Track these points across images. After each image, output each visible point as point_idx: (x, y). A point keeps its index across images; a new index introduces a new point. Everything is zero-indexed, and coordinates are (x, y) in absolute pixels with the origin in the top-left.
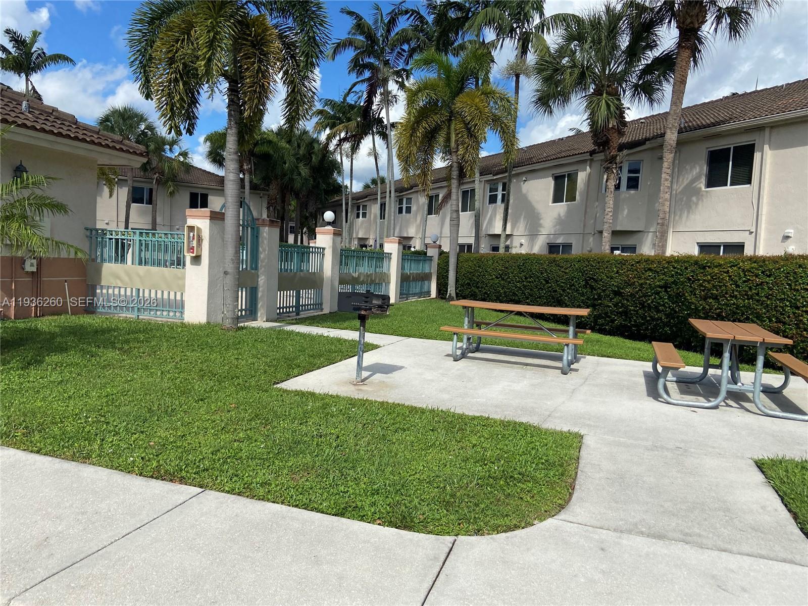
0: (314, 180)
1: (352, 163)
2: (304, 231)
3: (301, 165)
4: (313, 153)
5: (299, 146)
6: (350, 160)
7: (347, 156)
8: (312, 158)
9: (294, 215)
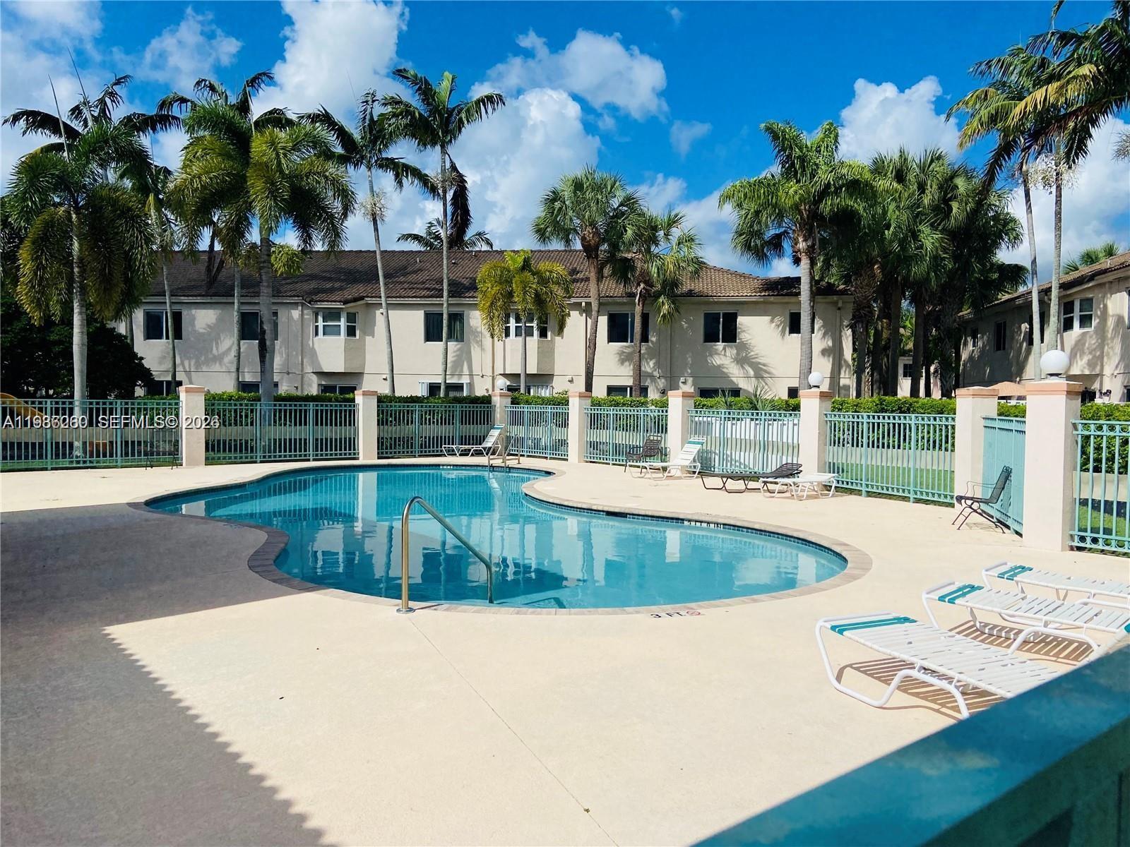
0: (956, 258)
1: (1059, 196)
2: (932, 369)
3: (925, 229)
4: (954, 198)
5: (922, 188)
6: (1054, 189)
7: (1046, 183)
8: (950, 209)
9: (910, 346)
